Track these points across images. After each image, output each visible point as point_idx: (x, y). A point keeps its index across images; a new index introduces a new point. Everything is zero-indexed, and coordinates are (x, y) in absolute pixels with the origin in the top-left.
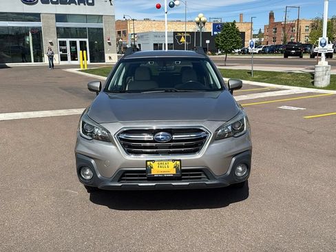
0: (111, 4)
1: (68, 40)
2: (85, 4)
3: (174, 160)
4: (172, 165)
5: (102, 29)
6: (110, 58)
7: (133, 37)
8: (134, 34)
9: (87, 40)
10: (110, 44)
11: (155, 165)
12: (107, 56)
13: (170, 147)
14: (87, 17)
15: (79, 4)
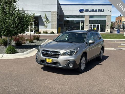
0: (110, 11)
1: (93, 24)
2: (100, 12)
3: (51, 59)
4: (51, 60)
5: (106, 20)
6: (107, 31)
7: (123, 23)
8: (124, 22)
9: (99, 24)
10: (108, 26)
11: (47, 59)
12: (106, 30)
13: (52, 56)
14: (101, 16)
15: (98, 12)
